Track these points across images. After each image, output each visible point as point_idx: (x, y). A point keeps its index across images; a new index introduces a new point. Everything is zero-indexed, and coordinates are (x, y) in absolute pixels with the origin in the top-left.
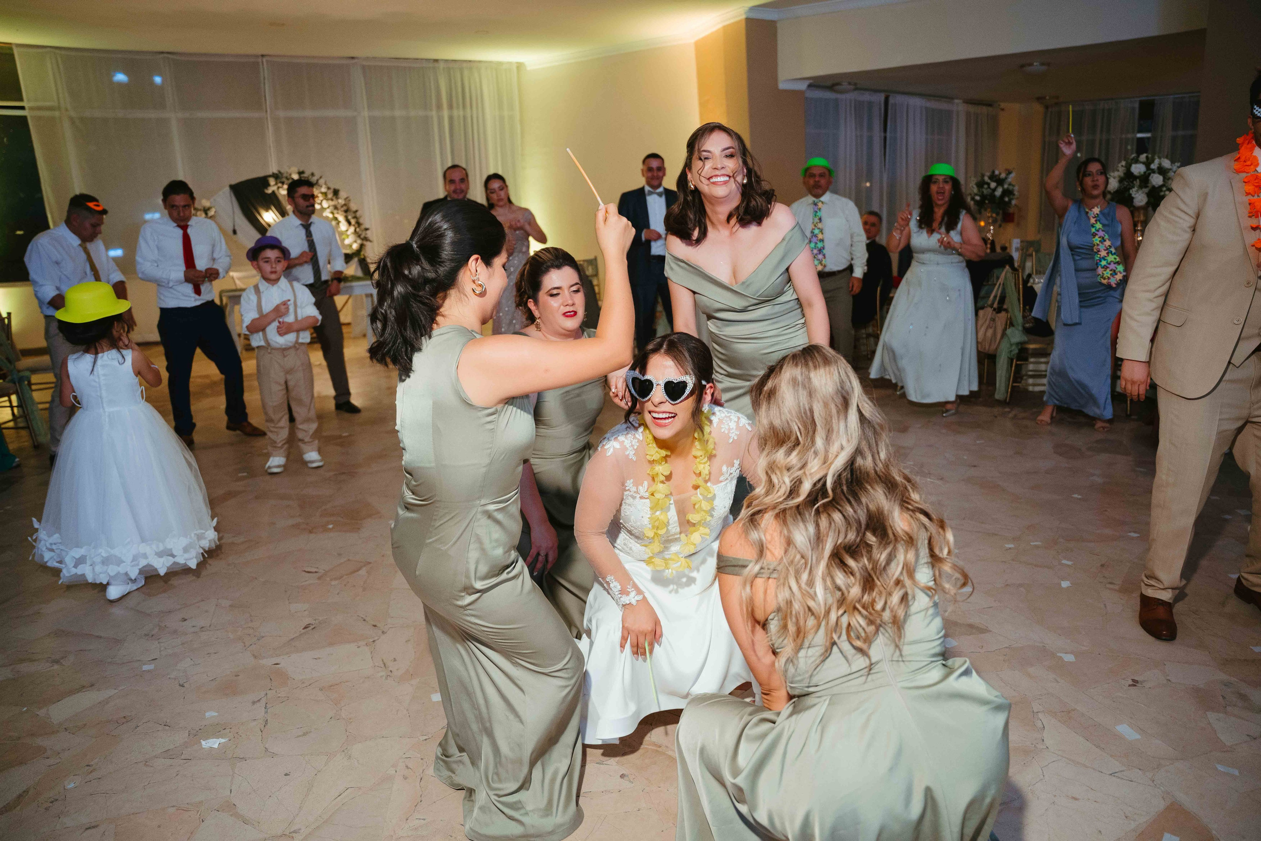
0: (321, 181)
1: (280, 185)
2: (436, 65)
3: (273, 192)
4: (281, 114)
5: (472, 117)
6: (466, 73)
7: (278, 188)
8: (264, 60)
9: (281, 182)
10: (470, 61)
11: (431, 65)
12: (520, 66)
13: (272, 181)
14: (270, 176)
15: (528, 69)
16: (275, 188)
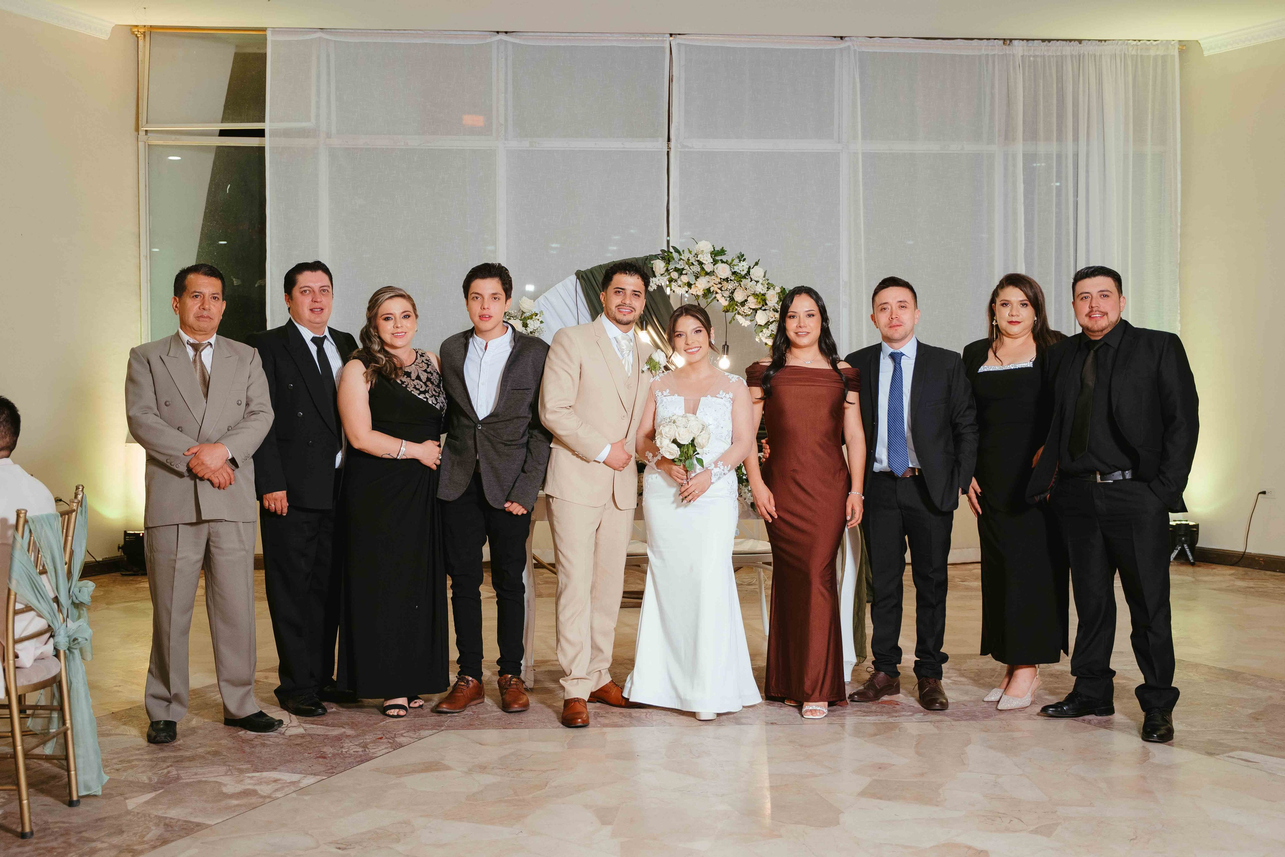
0: (757, 273)
1: (675, 275)
2: (1007, 50)
3: (660, 288)
4: (698, 145)
5: (1076, 155)
6: (1069, 68)
7: (671, 280)
8: (675, 41)
9: (676, 270)
10: (1080, 41)
11: (998, 49)
12: (1185, 47)
13: (659, 266)
14: (656, 257)
15: (1206, 53)
16: (663, 281)
